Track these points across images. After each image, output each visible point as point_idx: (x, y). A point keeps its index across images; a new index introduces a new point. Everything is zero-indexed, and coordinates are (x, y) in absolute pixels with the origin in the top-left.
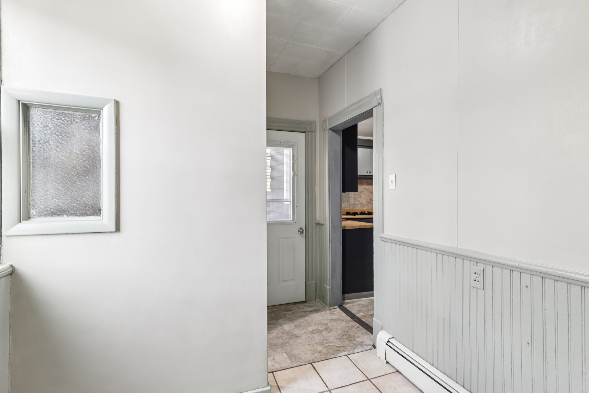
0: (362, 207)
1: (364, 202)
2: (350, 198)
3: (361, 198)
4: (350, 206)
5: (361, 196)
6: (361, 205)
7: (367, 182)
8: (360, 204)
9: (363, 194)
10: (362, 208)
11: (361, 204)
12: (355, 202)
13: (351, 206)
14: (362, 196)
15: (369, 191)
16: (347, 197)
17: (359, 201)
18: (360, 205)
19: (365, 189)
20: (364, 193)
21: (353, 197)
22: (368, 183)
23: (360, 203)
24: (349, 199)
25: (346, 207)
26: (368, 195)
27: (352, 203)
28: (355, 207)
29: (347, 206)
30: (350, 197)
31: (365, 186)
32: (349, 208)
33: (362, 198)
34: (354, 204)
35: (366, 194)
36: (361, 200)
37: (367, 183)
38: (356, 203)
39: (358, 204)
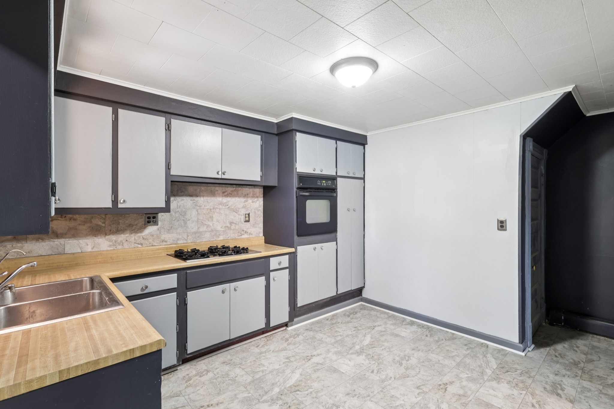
0: (215, 237)
1: (219, 228)
2: (188, 222)
3: (212, 220)
4: (188, 236)
5: (212, 217)
6: (213, 234)
7: (224, 190)
8: (209, 231)
9: (215, 213)
10: (213, 238)
11: (212, 231)
12: (198, 228)
13: (190, 237)
14: (214, 216)
15: (228, 207)
16: (182, 218)
17: (208, 226)
18: (209, 233)
19: (221, 204)
20: (218, 210)
21: (196, 219)
22: (226, 193)
23: (210, 229)
24: (185, 223)
25: (178, 239)
26: (226, 215)
27: (195, 230)
28: (199, 237)
29: (180, 237)
30: (189, 220)
31: (220, 199)
32: (187, 240)
33: (215, 220)
34: (195, 233)
35: (222, 212)
36: (211, 225)
37: (224, 192)
38: (201, 230)
39: (206, 231)
